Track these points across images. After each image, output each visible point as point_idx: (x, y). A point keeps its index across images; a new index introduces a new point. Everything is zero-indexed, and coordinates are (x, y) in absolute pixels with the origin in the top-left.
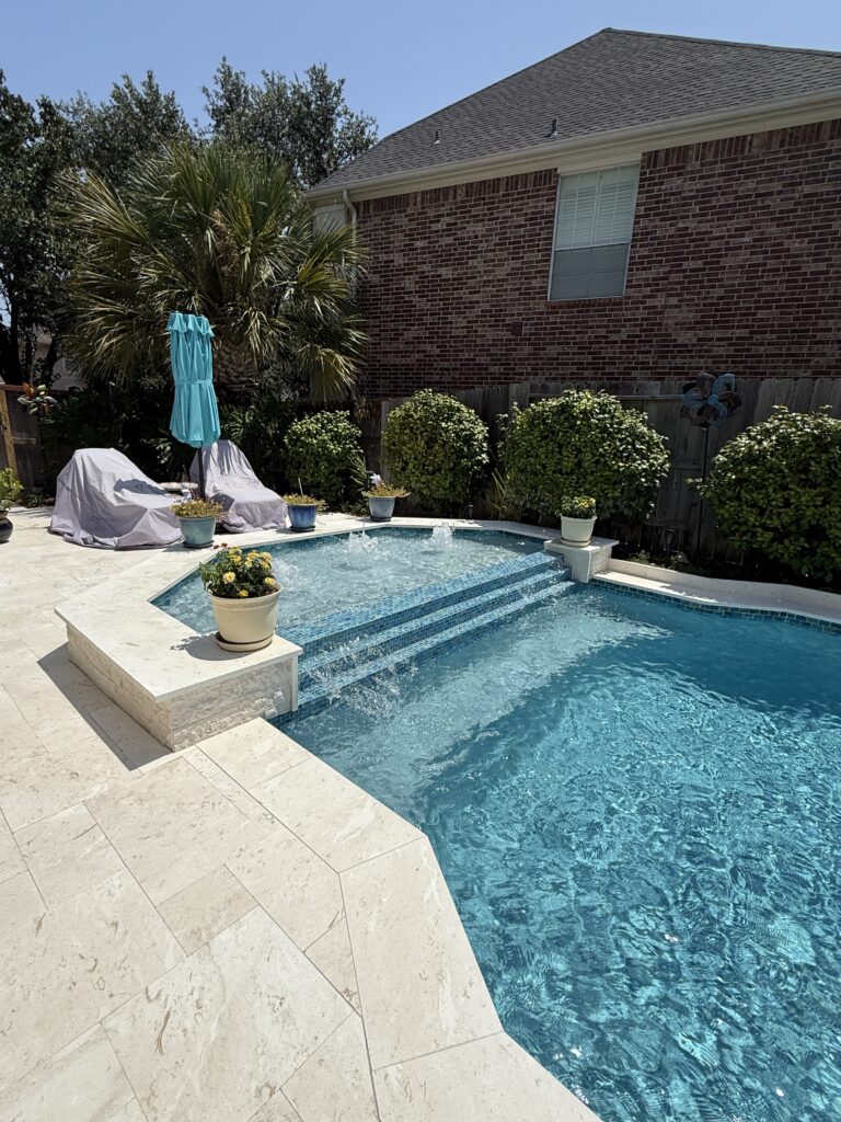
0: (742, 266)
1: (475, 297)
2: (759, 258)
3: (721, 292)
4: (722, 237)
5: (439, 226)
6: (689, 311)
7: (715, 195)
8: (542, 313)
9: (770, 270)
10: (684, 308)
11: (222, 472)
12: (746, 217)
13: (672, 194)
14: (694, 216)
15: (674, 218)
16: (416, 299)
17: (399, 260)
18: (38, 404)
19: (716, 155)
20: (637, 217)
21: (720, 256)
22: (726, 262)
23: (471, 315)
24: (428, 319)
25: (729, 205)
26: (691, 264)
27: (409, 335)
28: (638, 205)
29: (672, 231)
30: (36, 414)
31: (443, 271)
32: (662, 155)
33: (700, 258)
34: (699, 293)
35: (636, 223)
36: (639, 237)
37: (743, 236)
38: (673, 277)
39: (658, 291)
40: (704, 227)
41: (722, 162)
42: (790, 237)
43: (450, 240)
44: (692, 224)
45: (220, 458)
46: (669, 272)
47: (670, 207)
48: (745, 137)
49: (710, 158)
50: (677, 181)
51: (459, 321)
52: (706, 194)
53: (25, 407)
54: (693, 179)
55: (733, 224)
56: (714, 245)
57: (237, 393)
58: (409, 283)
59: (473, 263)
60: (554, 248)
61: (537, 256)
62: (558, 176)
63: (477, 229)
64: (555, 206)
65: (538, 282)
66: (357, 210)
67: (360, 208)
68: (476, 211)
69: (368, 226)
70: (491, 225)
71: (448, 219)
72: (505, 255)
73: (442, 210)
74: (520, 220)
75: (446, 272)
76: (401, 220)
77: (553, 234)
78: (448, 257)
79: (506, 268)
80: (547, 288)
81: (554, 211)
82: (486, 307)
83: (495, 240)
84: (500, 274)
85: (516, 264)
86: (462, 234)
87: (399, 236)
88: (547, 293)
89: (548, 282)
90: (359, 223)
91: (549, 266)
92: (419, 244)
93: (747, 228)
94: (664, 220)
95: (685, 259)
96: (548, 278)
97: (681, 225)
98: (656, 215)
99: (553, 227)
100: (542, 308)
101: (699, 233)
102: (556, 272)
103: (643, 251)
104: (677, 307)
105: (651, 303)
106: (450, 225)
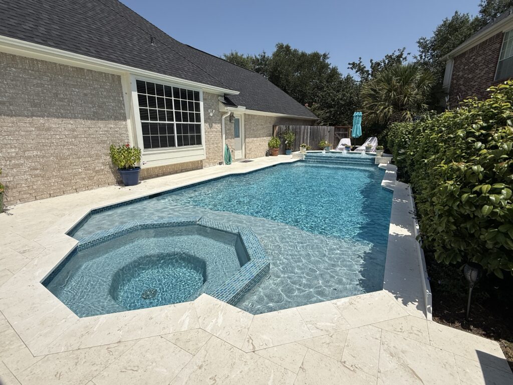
1: (475, 84)
16: (462, 87)
17: (461, 74)
45: (370, 141)
58: (461, 82)
59: (477, 71)
60: (499, 61)
61: (492, 65)
62: (503, 34)
63: (480, 59)
64: (501, 45)
65: (491, 75)
66: (455, 60)
67: (455, 59)
68: (481, 52)
69: (457, 64)
70: (483, 56)
71: (474, 57)
72: (484, 66)
73: (473, 54)
74: (490, 53)
75: (470, 76)
76: (464, 60)
77: (499, 55)
78: (471, 71)
79: (484, 72)
80: (494, 76)
81: (500, 47)
82: (477, 87)
83: (483, 61)
84: (482, 74)
85: (486, 69)
86: (476, 61)
87: (462, 66)
88: (493, 78)
89: (494, 74)
90: (455, 63)
91: (496, 68)
92: (466, 68)
96: (495, 72)
99: (499, 53)
100: (490, 84)
102: (499, 69)
106: (474, 59)
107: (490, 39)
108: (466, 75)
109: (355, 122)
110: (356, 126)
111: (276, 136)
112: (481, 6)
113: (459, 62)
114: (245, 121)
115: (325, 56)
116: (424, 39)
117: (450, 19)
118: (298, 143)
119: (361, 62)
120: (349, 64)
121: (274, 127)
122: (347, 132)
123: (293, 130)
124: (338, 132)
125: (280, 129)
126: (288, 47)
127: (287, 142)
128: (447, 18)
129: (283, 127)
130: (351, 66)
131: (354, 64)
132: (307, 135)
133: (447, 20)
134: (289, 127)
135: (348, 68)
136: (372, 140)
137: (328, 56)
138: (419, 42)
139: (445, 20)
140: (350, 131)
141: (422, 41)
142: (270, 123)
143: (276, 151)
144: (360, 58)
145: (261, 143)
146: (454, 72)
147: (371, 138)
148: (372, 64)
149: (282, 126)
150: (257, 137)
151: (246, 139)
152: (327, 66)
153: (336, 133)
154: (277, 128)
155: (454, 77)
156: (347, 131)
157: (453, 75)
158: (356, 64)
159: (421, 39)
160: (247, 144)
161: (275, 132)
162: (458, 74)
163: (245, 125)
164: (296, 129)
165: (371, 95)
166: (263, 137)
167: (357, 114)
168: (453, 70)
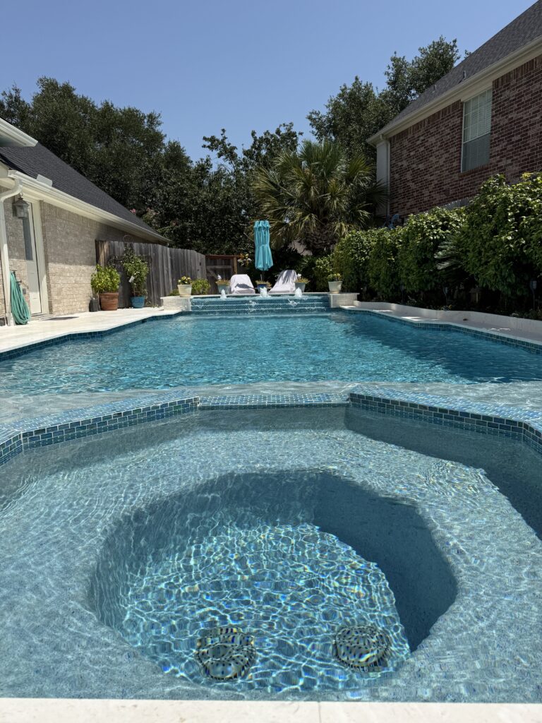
0: (537, 134)
1: (432, 178)
3: (528, 151)
4: (527, 119)
5: (419, 142)
6: (516, 166)
7: (523, 96)
8: (457, 181)
10: (514, 165)
11: (283, 283)
12: (537, 105)
13: (505, 100)
14: (515, 110)
15: (507, 114)
16: (411, 184)
17: (405, 164)
18: (244, 262)
19: (522, 75)
20: (493, 117)
21: (527, 130)
22: (530, 133)
23: (431, 188)
24: (415, 194)
25: (529, 100)
26: (515, 138)
27: (409, 204)
28: (492, 110)
29: (506, 121)
30: (244, 266)
32: (500, 80)
33: (519, 133)
34: (520, 154)
35: (492, 120)
36: (495, 127)
37: (536, 116)
38: (509, 147)
39: (502, 157)
40: (520, 115)
41: (525, 76)
43: (422, 149)
44: (514, 115)
45: (286, 277)
46: (507, 145)
47: (505, 108)
48: (533, 60)
49: (520, 76)
50: (507, 92)
51: (426, 192)
52: (520, 96)
53: (240, 263)
54: (513, 90)
55: (531, 110)
56: (524, 124)
57: (317, 249)
58: (409, 176)
59: (431, 159)
60: (463, 143)
61: (455, 149)
62: (462, 103)
63: (432, 140)
64: (462, 119)
65: (455, 164)
66: (390, 142)
67: (391, 140)
68: (432, 131)
69: (395, 149)
70: (438, 136)
71: (422, 138)
72: (442, 151)
73: (420, 134)
74: (448, 131)
75: (421, 167)
76: (406, 143)
77: (461, 135)
78: (422, 159)
79: (443, 159)
80: (460, 165)
81: (461, 122)
82: (436, 182)
83: (439, 144)
84: (441, 163)
85: (446, 155)
86: (427, 144)
87: (405, 151)
88: (460, 168)
89: (460, 162)
90: (391, 148)
91: (460, 153)
92: (412, 154)
93: (539, 111)
94: (503, 116)
95: (513, 136)
96: (460, 159)
97: (510, 117)
98: (500, 114)
99: (461, 132)
100: (457, 178)
101: (517, 120)
102: (465, 155)
103: (496, 136)
104: (511, 164)
105: (501, 164)
106: (422, 140)
107: (444, 111)
108: (414, 166)
109: (259, 240)
110: (261, 248)
111: (106, 264)
112: (388, 74)
113: (398, 145)
114: (43, 221)
115: (152, 118)
116: (318, 114)
117: (350, 86)
118: (155, 282)
119: (225, 138)
120: (205, 139)
121: (98, 244)
122: (231, 267)
123: (141, 253)
124: (213, 267)
125: (112, 248)
126: (67, 90)
127: (132, 278)
128: (345, 85)
129: (120, 246)
130: (208, 144)
131: (212, 140)
132: (167, 266)
133: (346, 88)
134: (131, 246)
135: (204, 146)
136: (288, 275)
137: (159, 119)
138: (310, 118)
139: (343, 87)
140: (235, 264)
141: (314, 116)
142: (89, 233)
143: (113, 297)
144: (223, 130)
145: (78, 279)
146: (394, 162)
147: (285, 272)
148: (255, 139)
149: (116, 242)
150: (71, 264)
151: (50, 265)
152: (157, 138)
153: (209, 267)
154: (106, 246)
155: (395, 169)
156: (229, 264)
157: (392, 166)
158: (218, 140)
159: (313, 113)
160: (52, 278)
161: (102, 256)
162: (400, 164)
163: (44, 229)
164: (147, 252)
165: (272, 193)
166: (81, 264)
167: (260, 225)
168: (391, 157)
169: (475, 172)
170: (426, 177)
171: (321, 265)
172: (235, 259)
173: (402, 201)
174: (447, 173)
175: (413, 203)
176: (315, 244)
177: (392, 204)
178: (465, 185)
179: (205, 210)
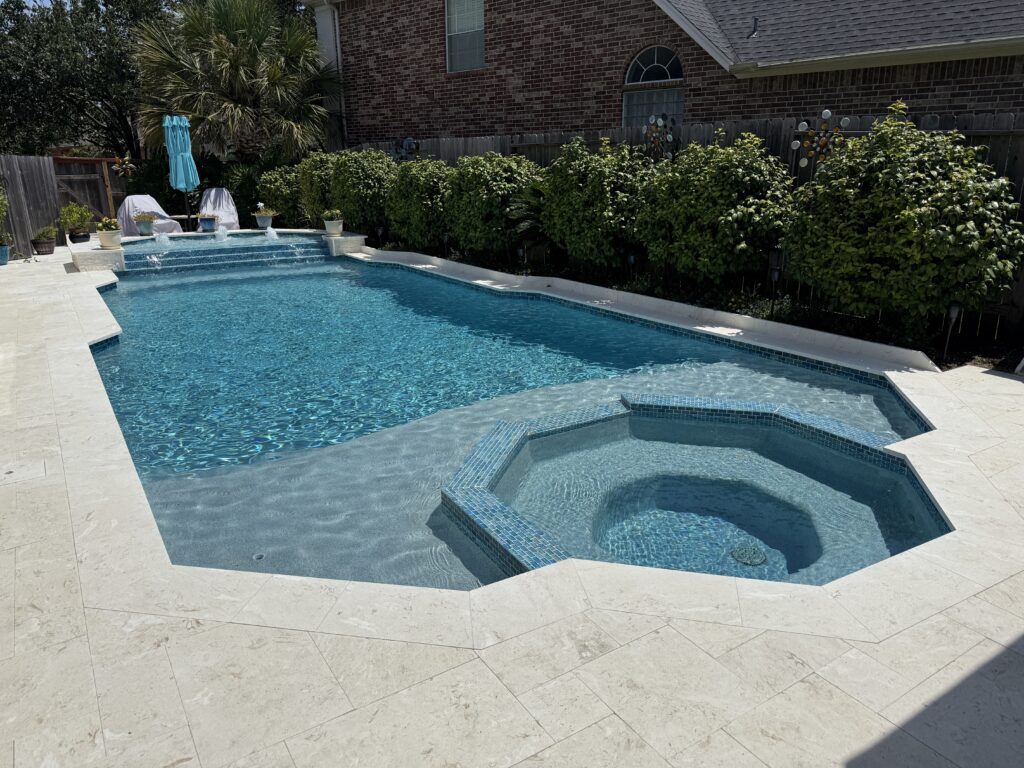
0: (541, 45)
1: (407, 72)
2: (549, 40)
3: (533, 64)
4: (529, 25)
5: (384, 20)
6: (519, 79)
8: (443, 83)
9: (556, 48)
10: (516, 76)
11: (214, 206)
12: (539, 10)
14: (514, 10)
15: (504, 12)
16: (375, 74)
17: (365, 45)
18: (125, 169)
20: (486, 11)
21: (530, 38)
22: (533, 42)
23: (407, 84)
24: (384, 90)
26: (515, 45)
27: (374, 102)
28: (485, 3)
29: (504, 22)
30: (124, 176)
31: (388, 52)
33: (520, 40)
34: (522, 65)
35: (485, 15)
36: (489, 25)
37: (539, 23)
38: (509, 54)
39: (501, 64)
40: (520, 18)
42: (562, 24)
43: (389, 30)
44: (512, 15)
45: (215, 198)
46: (505, 51)
51: (400, 90)
53: (117, 172)
55: (533, 15)
56: (526, 30)
57: (249, 155)
58: (371, 63)
59: (404, 46)
60: (447, 35)
61: (437, 40)
63: (404, 21)
64: (444, 3)
65: (438, 60)
66: (338, 8)
67: (340, 7)
69: (345, 20)
70: (412, 18)
71: (388, 15)
72: (420, 40)
73: (385, 7)
74: (426, 14)
75: (390, 54)
76: (363, 15)
77: (444, 23)
78: (390, 43)
79: (422, 50)
80: (445, 63)
81: (444, 7)
82: (414, 78)
83: (414, 29)
84: (419, 54)
85: (426, 46)
86: (396, 25)
87: (363, 27)
88: (445, 67)
89: (445, 59)
90: (340, 18)
91: (445, 48)
92: (374, 33)
93: (541, 18)
94: (499, 13)
95: (513, 41)
96: (445, 56)
97: (508, 17)
98: (495, 9)
99: (444, 19)
100: (443, 79)
101: (518, 22)
102: (450, 51)
103: (491, 36)
104: (512, 75)
105: (499, 73)
106: (388, 18)
108: (379, 50)
109: (174, 147)
110: (180, 158)
113: (350, 16)
122: (98, 176)
136: (218, 196)
146: (346, 38)
147: (214, 191)
155: (348, 49)
157: (343, 44)
162: (356, 43)
167: (175, 123)
168: (341, 32)
169: (467, 76)
170: (397, 70)
171: (271, 182)
172: (104, 165)
173: (364, 95)
174: (428, 69)
175: (381, 100)
176: (243, 147)
177: (348, 98)
178: (455, 90)
179: (35, 79)
